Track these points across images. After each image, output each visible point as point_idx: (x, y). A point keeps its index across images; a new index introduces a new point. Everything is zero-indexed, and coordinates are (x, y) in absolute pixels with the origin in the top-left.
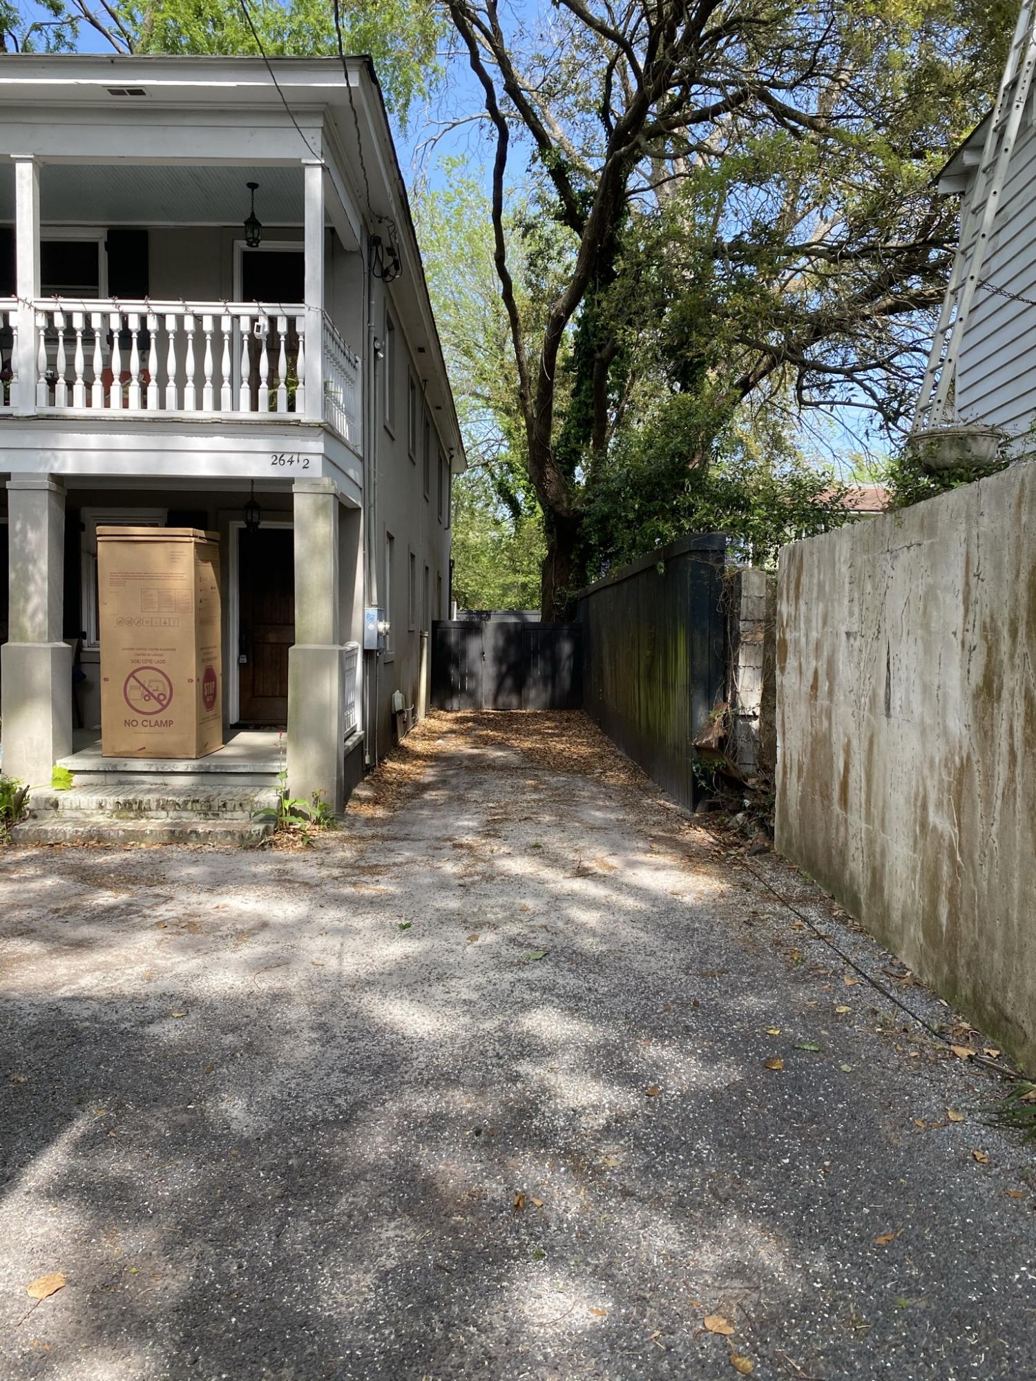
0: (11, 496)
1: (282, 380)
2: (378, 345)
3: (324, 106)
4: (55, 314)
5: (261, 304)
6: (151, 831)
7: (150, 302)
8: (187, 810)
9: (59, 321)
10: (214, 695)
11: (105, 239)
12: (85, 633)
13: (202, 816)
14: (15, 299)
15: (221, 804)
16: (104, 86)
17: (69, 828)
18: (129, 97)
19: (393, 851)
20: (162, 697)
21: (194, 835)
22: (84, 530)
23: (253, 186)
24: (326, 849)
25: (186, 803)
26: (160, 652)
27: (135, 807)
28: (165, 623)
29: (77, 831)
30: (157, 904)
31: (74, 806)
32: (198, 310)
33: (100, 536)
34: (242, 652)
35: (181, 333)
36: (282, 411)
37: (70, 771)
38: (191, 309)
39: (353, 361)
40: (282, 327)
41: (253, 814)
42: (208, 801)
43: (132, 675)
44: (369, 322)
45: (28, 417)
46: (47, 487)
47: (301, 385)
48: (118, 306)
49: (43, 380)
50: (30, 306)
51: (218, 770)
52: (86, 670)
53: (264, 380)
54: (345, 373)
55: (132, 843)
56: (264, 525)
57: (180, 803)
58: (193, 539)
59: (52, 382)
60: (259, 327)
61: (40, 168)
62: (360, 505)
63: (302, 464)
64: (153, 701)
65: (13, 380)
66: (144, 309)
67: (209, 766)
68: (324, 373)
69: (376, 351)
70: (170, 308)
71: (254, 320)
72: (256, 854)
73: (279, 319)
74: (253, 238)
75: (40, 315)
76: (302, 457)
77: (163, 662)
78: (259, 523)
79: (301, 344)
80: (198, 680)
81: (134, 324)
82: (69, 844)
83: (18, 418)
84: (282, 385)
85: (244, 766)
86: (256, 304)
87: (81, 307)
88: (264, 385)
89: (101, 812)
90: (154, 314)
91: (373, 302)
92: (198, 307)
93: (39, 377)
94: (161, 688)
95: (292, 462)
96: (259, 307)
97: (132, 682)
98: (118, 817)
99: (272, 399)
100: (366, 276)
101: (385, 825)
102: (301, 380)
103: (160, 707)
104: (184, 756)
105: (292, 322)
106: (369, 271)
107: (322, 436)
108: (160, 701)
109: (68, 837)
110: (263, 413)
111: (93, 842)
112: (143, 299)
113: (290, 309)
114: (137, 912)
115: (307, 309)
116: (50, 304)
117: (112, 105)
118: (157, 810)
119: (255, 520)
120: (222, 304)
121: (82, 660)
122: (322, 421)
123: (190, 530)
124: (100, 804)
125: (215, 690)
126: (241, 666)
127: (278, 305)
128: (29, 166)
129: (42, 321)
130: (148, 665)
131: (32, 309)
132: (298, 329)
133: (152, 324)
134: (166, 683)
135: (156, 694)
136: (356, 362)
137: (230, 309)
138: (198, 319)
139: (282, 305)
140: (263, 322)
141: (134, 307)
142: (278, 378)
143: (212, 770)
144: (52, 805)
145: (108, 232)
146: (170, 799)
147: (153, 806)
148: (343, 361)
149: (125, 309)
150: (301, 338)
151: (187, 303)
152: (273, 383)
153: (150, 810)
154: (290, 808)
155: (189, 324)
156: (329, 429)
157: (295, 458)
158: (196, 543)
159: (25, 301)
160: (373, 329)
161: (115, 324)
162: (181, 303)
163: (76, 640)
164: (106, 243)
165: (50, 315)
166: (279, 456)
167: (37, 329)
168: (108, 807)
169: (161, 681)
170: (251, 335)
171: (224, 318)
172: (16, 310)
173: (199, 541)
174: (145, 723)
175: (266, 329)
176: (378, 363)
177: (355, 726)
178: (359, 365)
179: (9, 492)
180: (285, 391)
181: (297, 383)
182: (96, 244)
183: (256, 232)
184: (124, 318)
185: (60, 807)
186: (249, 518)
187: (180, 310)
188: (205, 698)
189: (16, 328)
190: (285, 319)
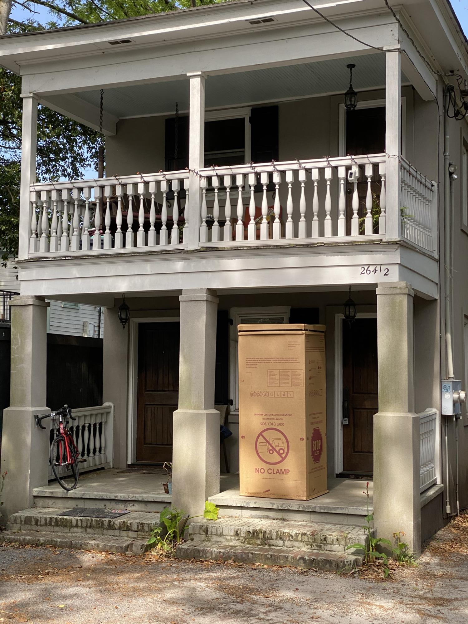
0: (182, 305)
1: (369, 211)
2: (452, 170)
3: (400, 7)
4: (213, 178)
5: (353, 157)
6: (271, 555)
7: (275, 163)
8: (298, 541)
9: (215, 183)
10: (321, 450)
11: (249, 115)
12: (232, 400)
13: (309, 546)
14: (188, 171)
15: (323, 538)
16: (246, 20)
17: (215, 549)
18: (263, 24)
19: (457, 588)
20: (281, 452)
21: (302, 561)
22: (232, 324)
23: (351, 66)
24: (402, 581)
25: (297, 535)
26: (280, 417)
27: (261, 536)
28: (284, 395)
29: (220, 552)
30: (269, 611)
31: (219, 532)
32: (308, 166)
33: (240, 331)
34: (344, 416)
35: (296, 183)
36: (369, 234)
37: (217, 506)
38: (303, 165)
39: (430, 186)
40: (369, 172)
41: (346, 548)
42: (313, 535)
43: (261, 434)
44: (444, 152)
45: (194, 251)
46: (205, 298)
47: (383, 214)
48: (254, 168)
49: (204, 224)
50: (197, 174)
51: (322, 511)
52: (232, 428)
53: (355, 212)
54: (422, 196)
55: (258, 564)
56: (359, 316)
57: (293, 535)
58: (304, 332)
59: (210, 223)
60: (351, 174)
61: (206, 80)
62: (437, 297)
63: (384, 272)
64: (275, 454)
65: (185, 226)
66: (271, 169)
67: (315, 507)
68: (400, 203)
69: (451, 174)
70: (289, 166)
71: (348, 168)
72: (347, 580)
73: (367, 166)
74: (351, 104)
75: (203, 179)
76: (383, 267)
77: (283, 424)
78: (355, 316)
79: (383, 183)
80: (307, 439)
81: (264, 179)
82: (214, 562)
83: (188, 252)
84: (369, 215)
85: (341, 509)
86: (350, 157)
87: (230, 172)
88: (355, 215)
89: (237, 538)
90: (278, 171)
91: (448, 137)
92: (308, 163)
93: (202, 222)
94: (281, 445)
95: (376, 271)
96: (352, 159)
97: (261, 439)
98: (249, 543)
99: (362, 225)
100: (442, 118)
101: (455, 566)
102: (382, 210)
103: (281, 459)
104: (298, 498)
105: (376, 167)
106: (444, 113)
107: (399, 250)
108: (280, 454)
109: (214, 556)
110: (355, 236)
111: (230, 561)
112: (270, 161)
113: (375, 158)
114: (256, 615)
115: (387, 156)
116: (210, 171)
117: (252, 31)
118: (276, 539)
119: (352, 314)
120: (325, 159)
121: (230, 421)
122: (399, 239)
123: (302, 325)
124: (237, 532)
125: (321, 446)
126: (344, 427)
127: (365, 156)
128: (198, 79)
129: (204, 183)
130: (272, 426)
131: (198, 175)
132: (381, 172)
133: (276, 179)
134: (285, 440)
135: (277, 449)
136: (432, 186)
137: (331, 163)
138: (308, 171)
139: (369, 155)
140: (355, 170)
141: (264, 168)
142: (366, 208)
143: (317, 510)
144: (204, 531)
145: (252, 110)
146: (285, 531)
147: (274, 536)
148: (420, 188)
149: (258, 169)
150: (383, 179)
151: (301, 161)
152: (362, 213)
153: (272, 539)
154: (376, 545)
155: (302, 176)
156: (405, 244)
157: (378, 268)
158: (306, 335)
159: (193, 171)
160: (448, 157)
161: (252, 180)
162: (296, 162)
163: (226, 406)
164: (250, 118)
165: (209, 179)
166: (366, 267)
167: (201, 189)
168: (242, 535)
169: (280, 439)
170: (346, 180)
171: (326, 170)
172: (188, 178)
173: (308, 333)
174: (270, 471)
175: (357, 175)
176: (453, 182)
177: (436, 479)
178: (435, 188)
179: (181, 303)
180: (371, 219)
181: (381, 212)
182: (243, 119)
183: (353, 99)
184: (258, 176)
185: (209, 533)
186: (347, 313)
187: (296, 167)
188: (313, 452)
189: (188, 190)
190: (371, 166)
